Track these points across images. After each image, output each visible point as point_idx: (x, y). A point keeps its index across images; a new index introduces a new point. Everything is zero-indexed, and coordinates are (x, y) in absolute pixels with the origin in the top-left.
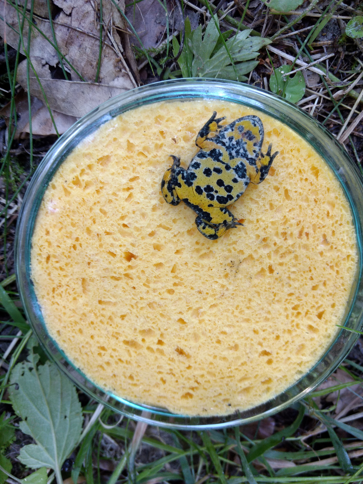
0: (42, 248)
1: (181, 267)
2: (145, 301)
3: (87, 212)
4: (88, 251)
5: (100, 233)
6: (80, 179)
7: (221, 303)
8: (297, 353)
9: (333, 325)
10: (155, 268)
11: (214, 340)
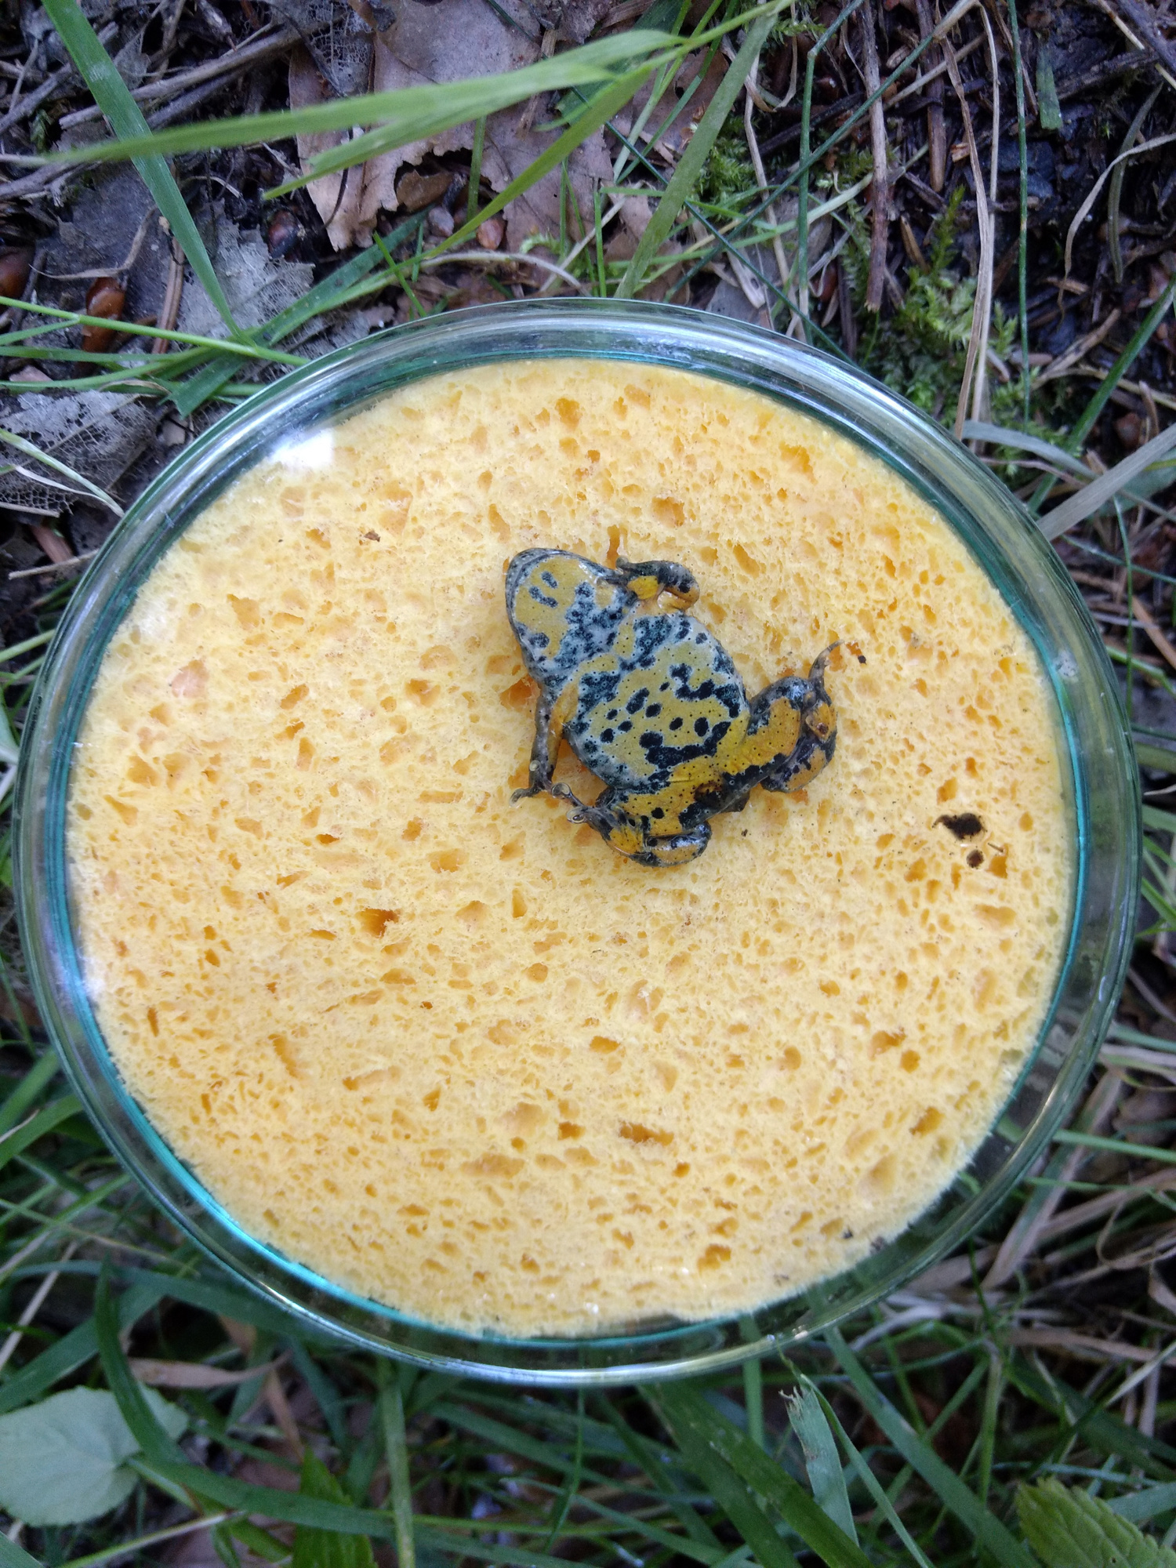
0: (123, 998)
1: (535, 892)
2: (475, 1030)
3: (203, 845)
4: (255, 955)
5: (266, 888)
6: (148, 758)
7: (693, 947)
8: (980, 1005)
9: (1050, 881)
10: (462, 926)
11: (721, 1062)
